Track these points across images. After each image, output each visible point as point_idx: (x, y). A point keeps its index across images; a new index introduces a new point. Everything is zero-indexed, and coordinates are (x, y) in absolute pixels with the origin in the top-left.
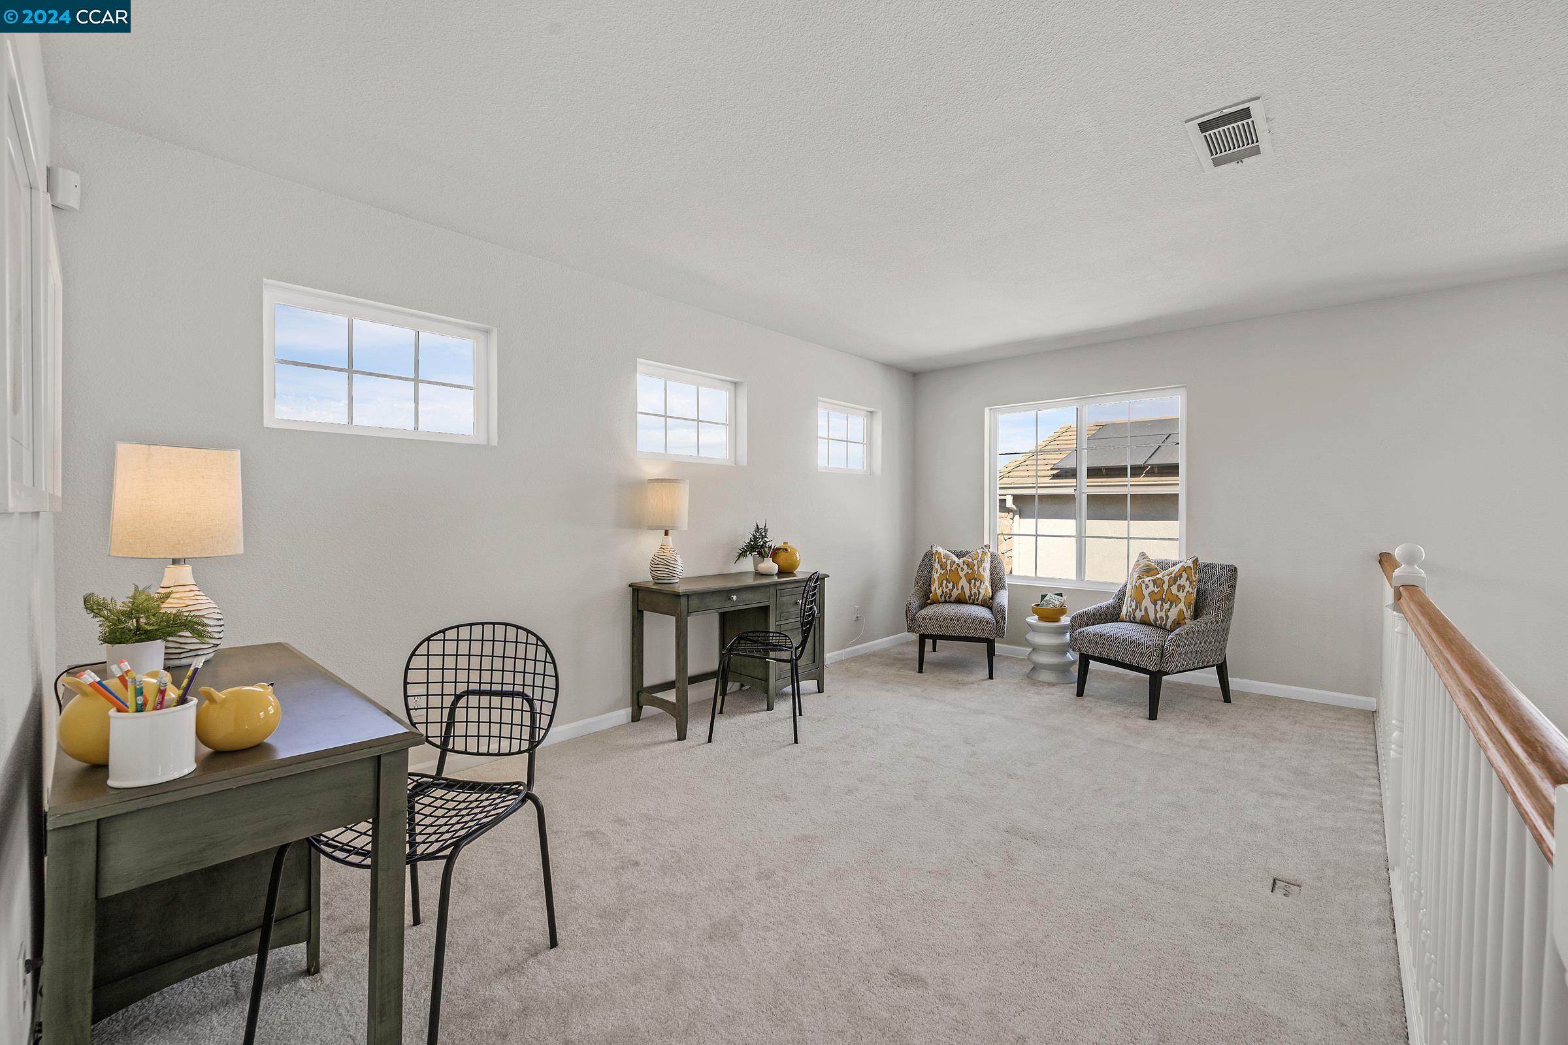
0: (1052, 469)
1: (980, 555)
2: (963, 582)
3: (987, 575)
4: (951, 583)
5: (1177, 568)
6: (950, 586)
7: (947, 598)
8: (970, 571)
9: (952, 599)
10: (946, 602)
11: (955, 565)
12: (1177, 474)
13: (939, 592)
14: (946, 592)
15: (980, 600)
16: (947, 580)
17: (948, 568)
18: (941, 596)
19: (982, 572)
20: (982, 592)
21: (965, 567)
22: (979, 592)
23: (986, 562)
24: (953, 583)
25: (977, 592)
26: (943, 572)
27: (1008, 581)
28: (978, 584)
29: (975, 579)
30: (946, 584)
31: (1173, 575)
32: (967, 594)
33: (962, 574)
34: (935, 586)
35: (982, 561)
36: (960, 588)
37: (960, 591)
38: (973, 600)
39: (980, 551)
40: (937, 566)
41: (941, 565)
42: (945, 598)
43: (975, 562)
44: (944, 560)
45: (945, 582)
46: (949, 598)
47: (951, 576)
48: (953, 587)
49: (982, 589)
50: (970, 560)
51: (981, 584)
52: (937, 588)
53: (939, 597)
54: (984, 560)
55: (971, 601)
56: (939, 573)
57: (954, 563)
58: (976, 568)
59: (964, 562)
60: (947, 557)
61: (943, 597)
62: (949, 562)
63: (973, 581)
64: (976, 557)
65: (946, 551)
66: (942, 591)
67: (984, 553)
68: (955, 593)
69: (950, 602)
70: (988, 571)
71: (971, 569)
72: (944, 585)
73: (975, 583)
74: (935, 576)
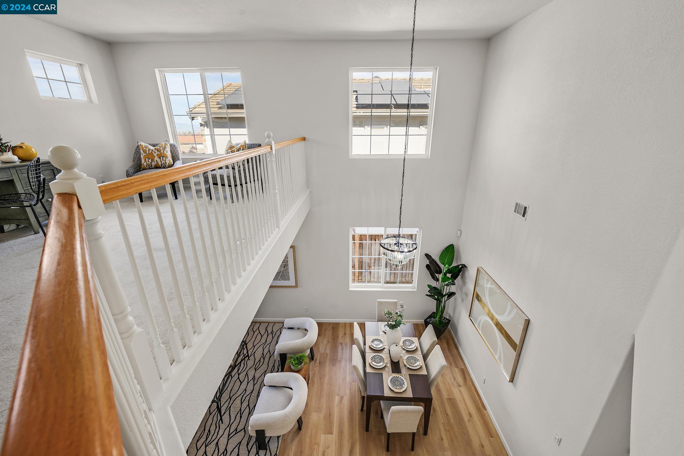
0: (217, 104)
1: (164, 145)
2: (156, 158)
3: (169, 154)
4: (151, 160)
5: (239, 145)
6: (150, 161)
7: (150, 167)
8: (159, 153)
9: (153, 166)
10: (150, 168)
11: (151, 151)
12: (243, 108)
13: (145, 164)
14: (149, 164)
15: (167, 166)
16: (148, 158)
17: (147, 152)
18: (147, 166)
19: (165, 153)
20: (168, 162)
21: (156, 151)
22: (166, 163)
23: (167, 148)
24: (151, 159)
25: (165, 163)
26: (145, 154)
27: (181, 156)
28: (164, 159)
29: (163, 157)
30: (148, 160)
31: (238, 149)
32: (160, 164)
33: (155, 155)
34: (143, 161)
35: (164, 148)
36: (155, 161)
37: (156, 163)
38: (164, 166)
39: (163, 143)
40: (142, 152)
41: (144, 151)
42: (149, 167)
43: (161, 148)
44: (145, 149)
45: (147, 159)
46: (151, 166)
47: (150, 155)
48: (152, 161)
49: (167, 161)
50: (158, 148)
51: (166, 159)
52: (144, 163)
53: (146, 167)
54: (166, 147)
55: (163, 166)
56: (143, 155)
57: (150, 149)
58: (162, 151)
59: (155, 149)
60: (146, 147)
61: (148, 166)
62: (147, 149)
63: (162, 158)
64: (161, 146)
65: (146, 144)
66: (147, 163)
67: (166, 144)
68: (154, 164)
69: (152, 168)
70: (169, 152)
71: (159, 152)
72: (147, 160)
73: (163, 158)
74: (142, 156)
